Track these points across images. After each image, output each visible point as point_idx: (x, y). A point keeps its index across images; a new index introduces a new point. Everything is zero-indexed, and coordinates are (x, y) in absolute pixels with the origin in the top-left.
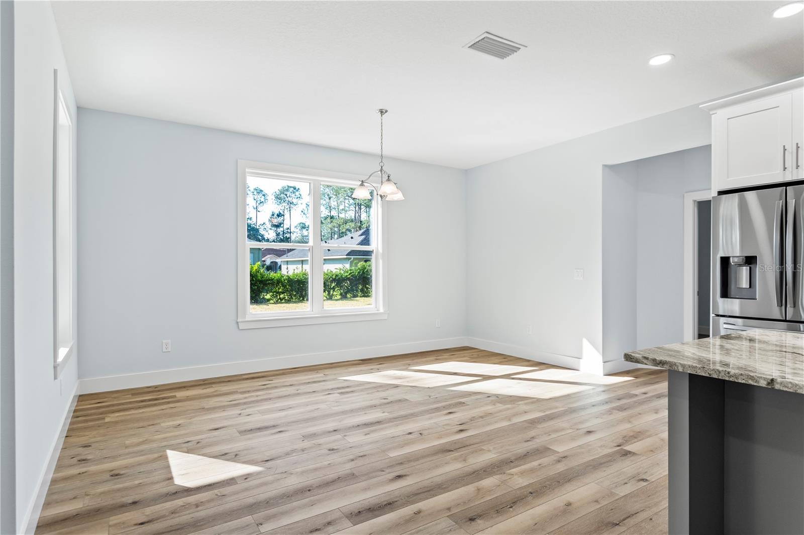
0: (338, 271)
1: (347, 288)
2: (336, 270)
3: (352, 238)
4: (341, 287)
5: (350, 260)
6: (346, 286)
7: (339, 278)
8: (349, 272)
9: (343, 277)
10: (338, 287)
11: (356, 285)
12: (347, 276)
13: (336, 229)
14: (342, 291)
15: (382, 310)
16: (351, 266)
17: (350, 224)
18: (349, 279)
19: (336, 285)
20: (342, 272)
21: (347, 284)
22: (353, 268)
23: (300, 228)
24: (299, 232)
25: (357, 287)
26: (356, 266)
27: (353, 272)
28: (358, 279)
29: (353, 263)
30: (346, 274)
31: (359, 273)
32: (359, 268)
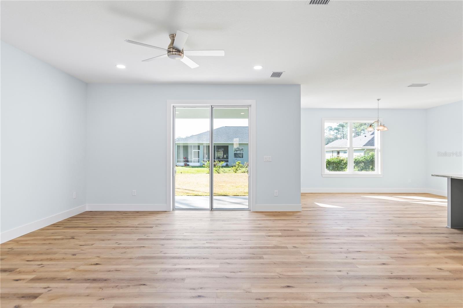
0: (357, 157)
1: (363, 167)
2: (356, 157)
3: (365, 136)
4: (358, 166)
5: (364, 151)
6: (362, 166)
7: (357, 161)
8: (364, 158)
9: (360, 160)
10: (357, 166)
11: (368, 165)
12: (362, 160)
13: (354, 130)
14: (359, 169)
15: (380, 173)
16: (365, 154)
17: (364, 126)
18: (363, 162)
19: (355, 165)
20: (359, 158)
21: (362, 165)
22: (366, 155)
23: (328, 130)
24: (328, 132)
25: (369, 167)
26: (368, 154)
27: (366, 158)
28: (369, 162)
29: (366, 152)
30: (362, 159)
31: (370, 158)
32: (370, 156)
